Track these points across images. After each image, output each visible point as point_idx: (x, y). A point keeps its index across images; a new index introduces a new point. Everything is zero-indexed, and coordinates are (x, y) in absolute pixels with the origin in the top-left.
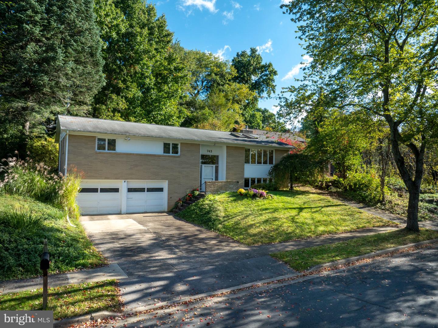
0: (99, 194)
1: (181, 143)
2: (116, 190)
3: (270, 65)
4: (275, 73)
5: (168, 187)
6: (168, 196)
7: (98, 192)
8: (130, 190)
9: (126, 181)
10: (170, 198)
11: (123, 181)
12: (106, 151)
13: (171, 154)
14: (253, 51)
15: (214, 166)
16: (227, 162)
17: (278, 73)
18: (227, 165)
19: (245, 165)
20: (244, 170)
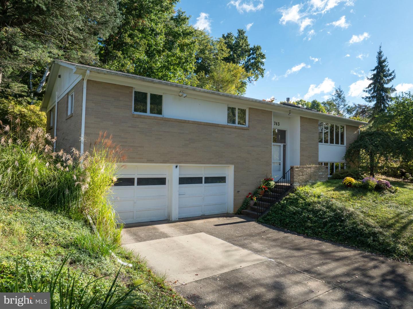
0: (136, 188)
1: (250, 109)
2: (161, 181)
3: (258, 48)
4: (263, 57)
5: (235, 175)
6: (235, 190)
7: (134, 185)
8: (183, 181)
9: (179, 165)
10: (237, 192)
11: (174, 165)
12: (148, 113)
13: (237, 125)
14: (241, 33)
15: (282, 145)
16: (301, 140)
17: (265, 56)
18: (301, 144)
19: (319, 145)
20: (318, 151)
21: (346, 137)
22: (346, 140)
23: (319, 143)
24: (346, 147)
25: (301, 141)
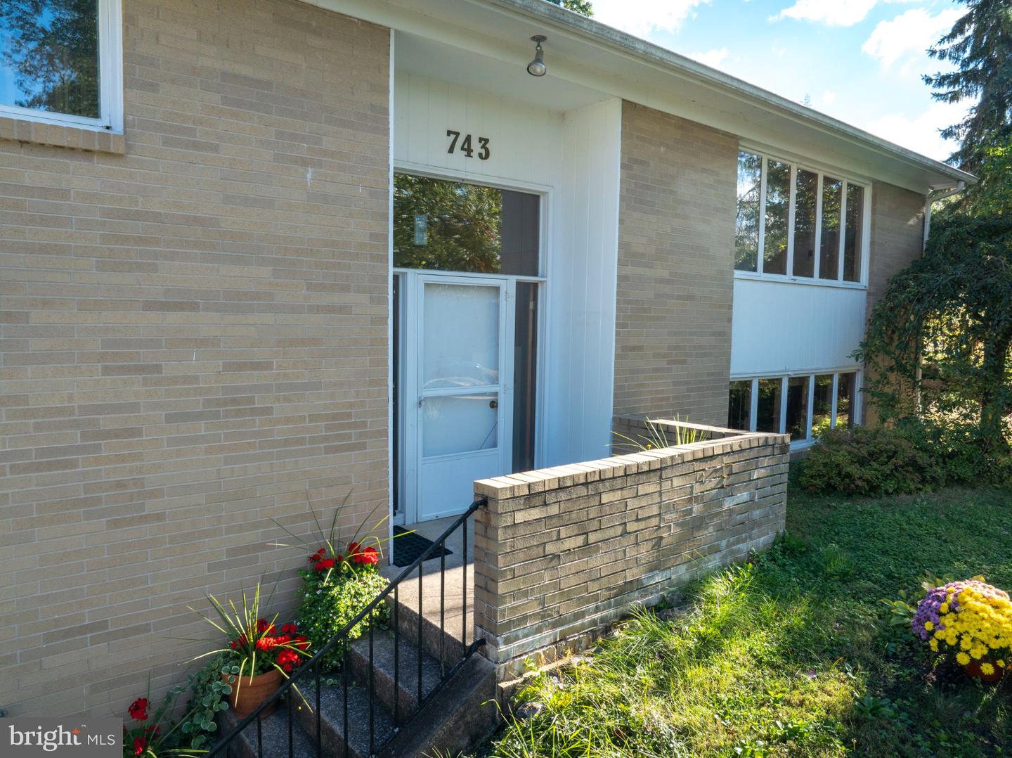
15: (508, 284)
18: (622, 279)
19: (736, 283)
20: (730, 320)
21: (872, 243)
22: (872, 260)
23: (738, 274)
24: (869, 294)
25: (622, 263)
